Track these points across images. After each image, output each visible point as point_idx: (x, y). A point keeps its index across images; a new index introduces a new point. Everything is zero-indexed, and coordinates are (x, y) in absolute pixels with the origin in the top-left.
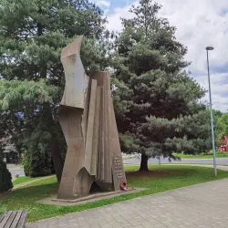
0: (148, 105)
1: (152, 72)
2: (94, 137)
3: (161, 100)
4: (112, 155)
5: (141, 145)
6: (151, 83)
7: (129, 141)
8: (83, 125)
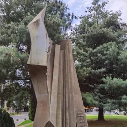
0: (103, 70)
1: (105, 45)
2: (58, 93)
3: (114, 66)
4: (75, 109)
5: (100, 102)
6: (105, 52)
7: (90, 98)
8: (48, 82)
